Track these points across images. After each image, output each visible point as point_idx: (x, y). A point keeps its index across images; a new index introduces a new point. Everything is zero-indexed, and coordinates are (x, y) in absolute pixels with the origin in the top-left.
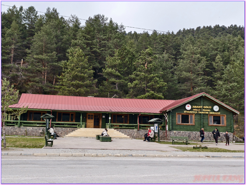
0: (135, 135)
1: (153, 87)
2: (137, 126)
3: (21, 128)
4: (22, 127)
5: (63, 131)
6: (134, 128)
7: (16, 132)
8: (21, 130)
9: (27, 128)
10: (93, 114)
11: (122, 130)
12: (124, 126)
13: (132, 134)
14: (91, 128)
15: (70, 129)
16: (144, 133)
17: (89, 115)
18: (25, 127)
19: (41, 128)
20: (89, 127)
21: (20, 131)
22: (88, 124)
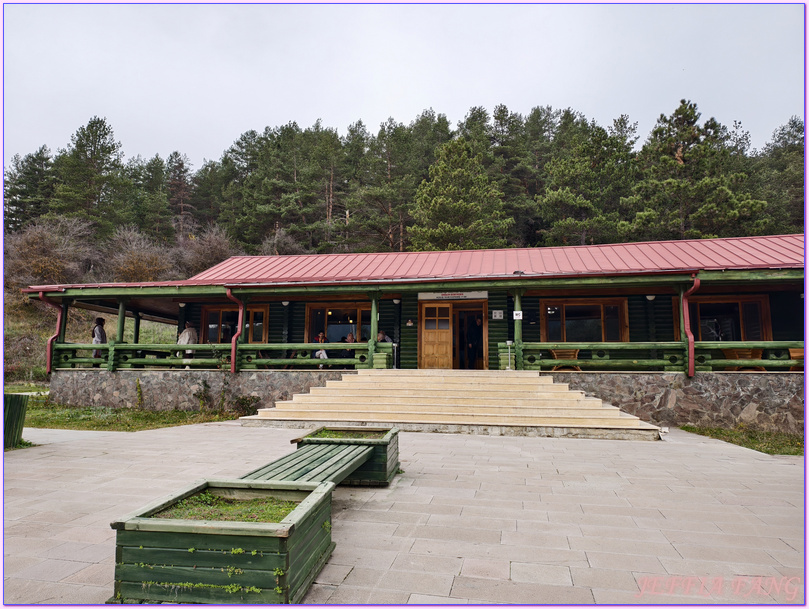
0: (671, 405)
1: (714, 220)
2: (682, 351)
3: (122, 374)
4: (127, 369)
5: (290, 384)
6: (659, 362)
7: (102, 391)
8: (123, 382)
9: (144, 374)
10: (448, 305)
11: (590, 379)
12: (601, 353)
13: (653, 398)
14: (443, 367)
15: (320, 378)
16: (728, 390)
17: (430, 312)
18: (137, 373)
19: (199, 373)
20: (431, 366)
21: (118, 389)
22: (427, 350)
